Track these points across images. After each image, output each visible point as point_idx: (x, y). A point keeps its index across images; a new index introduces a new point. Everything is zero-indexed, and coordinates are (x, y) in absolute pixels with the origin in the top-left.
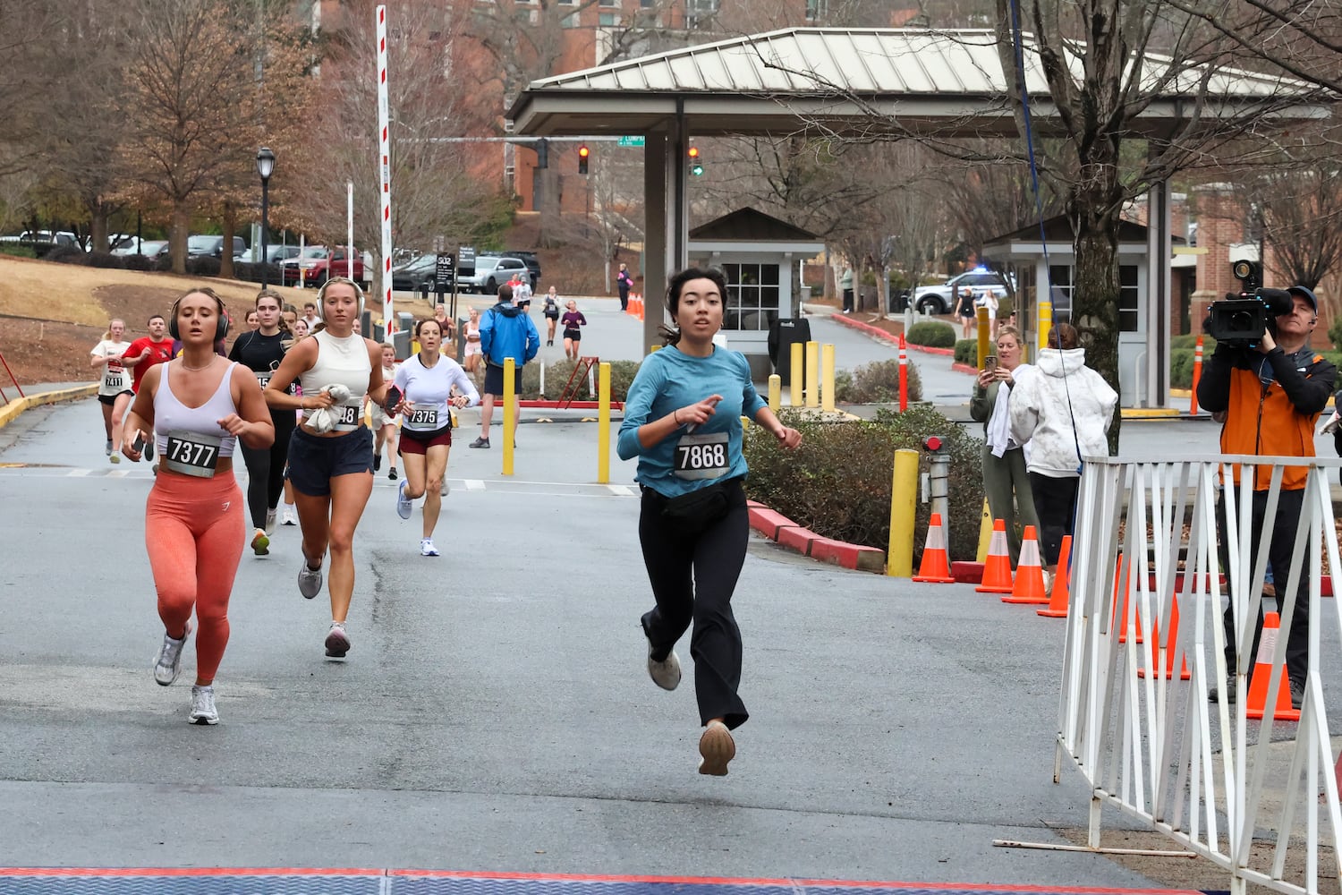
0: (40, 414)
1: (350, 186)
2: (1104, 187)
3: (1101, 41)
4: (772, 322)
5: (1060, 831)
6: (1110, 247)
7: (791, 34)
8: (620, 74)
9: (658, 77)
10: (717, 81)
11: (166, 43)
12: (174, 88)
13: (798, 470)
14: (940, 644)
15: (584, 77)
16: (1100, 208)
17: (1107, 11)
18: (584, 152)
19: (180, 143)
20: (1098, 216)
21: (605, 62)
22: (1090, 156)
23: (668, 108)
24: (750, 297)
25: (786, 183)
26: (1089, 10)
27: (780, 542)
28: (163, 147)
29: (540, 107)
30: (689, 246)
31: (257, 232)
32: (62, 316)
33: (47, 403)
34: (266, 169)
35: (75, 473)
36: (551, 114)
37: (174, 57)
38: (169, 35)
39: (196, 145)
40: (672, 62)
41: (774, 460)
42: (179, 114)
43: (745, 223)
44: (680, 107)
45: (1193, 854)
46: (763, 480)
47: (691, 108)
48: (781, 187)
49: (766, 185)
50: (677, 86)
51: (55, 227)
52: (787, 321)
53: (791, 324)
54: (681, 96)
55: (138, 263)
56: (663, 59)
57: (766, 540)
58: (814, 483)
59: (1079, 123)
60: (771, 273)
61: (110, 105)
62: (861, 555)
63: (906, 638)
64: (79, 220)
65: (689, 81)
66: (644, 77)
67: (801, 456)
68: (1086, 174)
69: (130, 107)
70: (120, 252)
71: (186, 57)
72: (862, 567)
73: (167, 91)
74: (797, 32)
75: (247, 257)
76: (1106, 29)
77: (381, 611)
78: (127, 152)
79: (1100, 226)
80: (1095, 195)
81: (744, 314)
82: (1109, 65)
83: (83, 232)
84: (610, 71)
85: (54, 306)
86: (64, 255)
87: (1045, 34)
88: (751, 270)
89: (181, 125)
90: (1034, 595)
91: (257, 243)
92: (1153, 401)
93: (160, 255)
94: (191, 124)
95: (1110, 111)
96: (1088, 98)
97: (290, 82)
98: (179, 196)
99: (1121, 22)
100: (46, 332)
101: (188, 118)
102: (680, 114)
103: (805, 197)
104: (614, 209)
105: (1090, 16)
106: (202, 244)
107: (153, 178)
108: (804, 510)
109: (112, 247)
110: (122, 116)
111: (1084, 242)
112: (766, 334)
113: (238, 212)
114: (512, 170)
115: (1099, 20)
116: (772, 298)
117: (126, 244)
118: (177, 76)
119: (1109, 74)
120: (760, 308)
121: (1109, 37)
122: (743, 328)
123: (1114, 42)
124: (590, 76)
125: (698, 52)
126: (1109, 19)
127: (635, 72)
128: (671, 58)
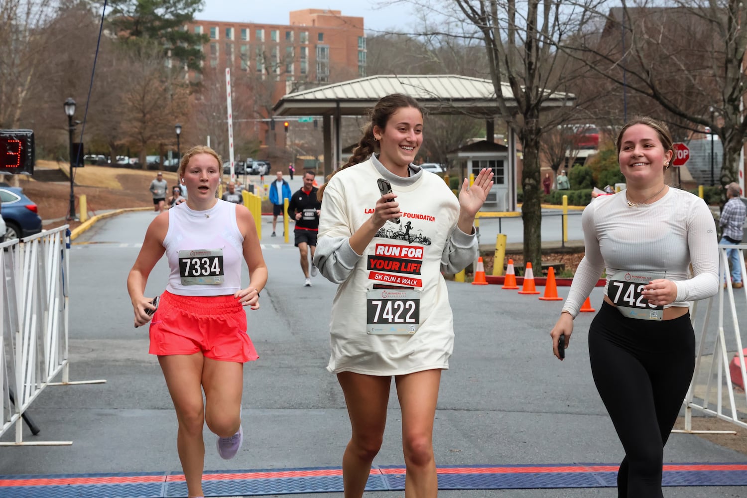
0: (103, 222)
1: (209, 137)
2: (534, 128)
3: (531, 72)
6: (536, 152)
7: (376, 78)
9: (330, 94)
10: (352, 95)
11: (138, 87)
14: (514, 315)
16: (533, 137)
17: (534, 60)
18: (286, 124)
19: (144, 122)
20: (532, 140)
21: (291, 93)
22: (528, 116)
23: (334, 105)
28: (138, 124)
29: (287, 105)
31: (170, 154)
32: (104, 186)
33: (104, 218)
34: (178, 131)
35: (122, 245)
36: (290, 108)
38: (139, 84)
39: (150, 124)
42: (143, 112)
44: (338, 105)
47: (342, 105)
50: (337, 97)
51: (97, 154)
54: (338, 101)
55: (128, 166)
56: (330, 88)
61: (119, 110)
64: (106, 151)
65: (341, 95)
66: (324, 94)
68: (527, 123)
69: (126, 110)
70: (121, 162)
71: (145, 93)
73: (139, 105)
75: (167, 163)
76: (533, 67)
77: (276, 305)
78: (124, 126)
79: (533, 143)
80: (531, 131)
83: (107, 155)
85: (101, 182)
86: (102, 164)
87: (510, 69)
89: (144, 116)
90: (531, 290)
91: (170, 158)
92: (511, 209)
93: (136, 164)
94: (148, 116)
95: (536, 99)
96: (527, 95)
98: (144, 142)
99: (538, 65)
100: (99, 192)
101: (147, 114)
102: (338, 108)
104: (295, 144)
105: (527, 62)
106: (151, 159)
107: (134, 135)
109: (118, 161)
110: (122, 113)
111: (526, 150)
113: (165, 147)
115: (530, 64)
117: (123, 160)
118: (143, 99)
121: (534, 70)
123: (536, 72)
124: (305, 94)
125: (343, 85)
126: (534, 63)
127: (320, 92)
128: (334, 87)
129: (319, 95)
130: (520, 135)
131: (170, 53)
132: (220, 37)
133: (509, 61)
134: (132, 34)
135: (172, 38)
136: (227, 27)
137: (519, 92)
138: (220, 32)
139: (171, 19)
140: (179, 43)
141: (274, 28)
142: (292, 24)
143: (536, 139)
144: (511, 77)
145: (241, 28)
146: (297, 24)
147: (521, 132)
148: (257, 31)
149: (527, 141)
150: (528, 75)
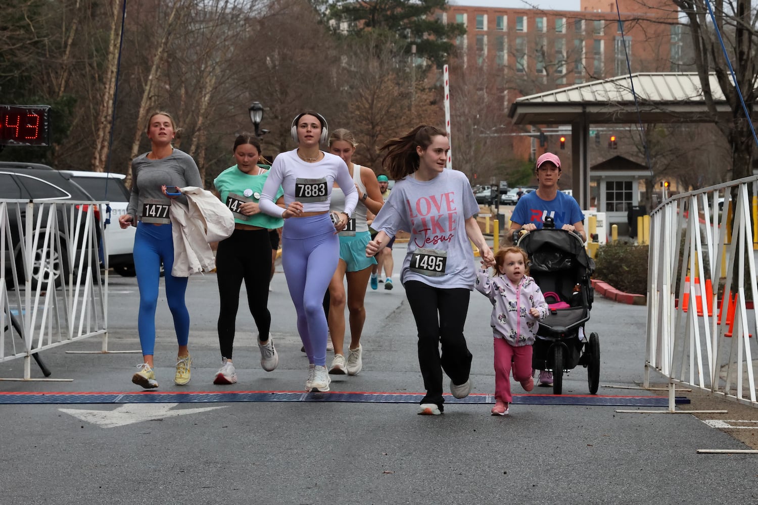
2: (745, 129)
3: (743, 63)
4: (630, 208)
5: (638, 384)
6: (748, 157)
7: (637, 76)
8: (557, 95)
9: (575, 96)
11: (367, 91)
12: (370, 111)
13: (621, 266)
15: (540, 97)
16: (744, 139)
17: (745, 49)
18: (563, 139)
19: (373, 136)
20: (742, 143)
22: (738, 115)
23: (579, 110)
24: (619, 197)
25: (644, 147)
26: (737, 49)
27: (607, 296)
28: (366, 138)
29: (520, 111)
30: (590, 174)
36: (526, 114)
37: (370, 98)
39: (380, 137)
40: (581, 89)
41: (610, 262)
42: (372, 123)
43: (618, 163)
44: (584, 110)
45: (690, 390)
46: (605, 271)
47: (589, 110)
48: (642, 149)
49: (636, 149)
50: (583, 100)
52: (636, 207)
53: (638, 208)
54: (585, 104)
56: (577, 88)
57: (601, 295)
58: (628, 272)
59: (733, 100)
60: (629, 186)
62: (634, 298)
63: (627, 324)
65: (589, 97)
66: (568, 96)
67: (622, 260)
72: (635, 303)
73: (368, 114)
74: (640, 75)
76: (745, 57)
79: (743, 147)
80: (741, 133)
81: (617, 204)
82: (747, 74)
84: (553, 94)
87: (717, 60)
88: (619, 185)
89: (373, 128)
97: (424, 108)
101: (377, 124)
102: (584, 113)
103: (654, 154)
105: (738, 52)
107: (362, 152)
108: (624, 284)
111: (736, 155)
112: (626, 214)
114: (534, 150)
115: (742, 53)
116: (629, 196)
118: (371, 106)
119: (747, 78)
120: (624, 202)
121: (746, 61)
122: (616, 211)
123: (749, 63)
124: (543, 96)
125: (593, 85)
126: (746, 53)
127: (564, 94)
128: (581, 87)
129: (562, 98)
130: (730, 138)
131: (414, 49)
132: (489, 28)
133: (716, 50)
134: (367, 24)
135: (418, 30)
136: (498, 14)
137: (728, 87)
138: (489, 22)
139: (418, 5)
140: (426, 36)
141: (559, 14)
142: (583, 10)
143: (748, 142)
144: (718, 69)
145: (516, 15)
146: (589, 10)
147: (731, 134)
148: (538, 20)
149: (736, 145)
150: (738, 67)
